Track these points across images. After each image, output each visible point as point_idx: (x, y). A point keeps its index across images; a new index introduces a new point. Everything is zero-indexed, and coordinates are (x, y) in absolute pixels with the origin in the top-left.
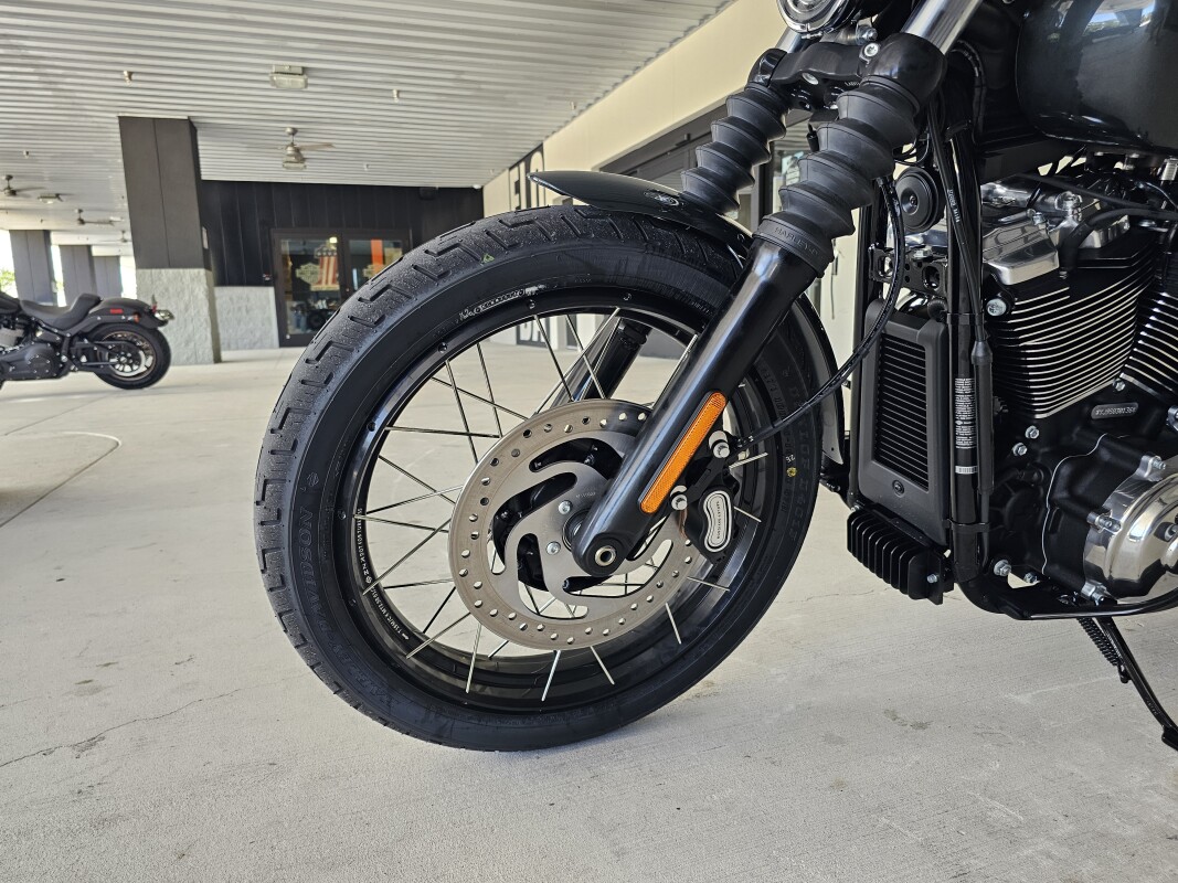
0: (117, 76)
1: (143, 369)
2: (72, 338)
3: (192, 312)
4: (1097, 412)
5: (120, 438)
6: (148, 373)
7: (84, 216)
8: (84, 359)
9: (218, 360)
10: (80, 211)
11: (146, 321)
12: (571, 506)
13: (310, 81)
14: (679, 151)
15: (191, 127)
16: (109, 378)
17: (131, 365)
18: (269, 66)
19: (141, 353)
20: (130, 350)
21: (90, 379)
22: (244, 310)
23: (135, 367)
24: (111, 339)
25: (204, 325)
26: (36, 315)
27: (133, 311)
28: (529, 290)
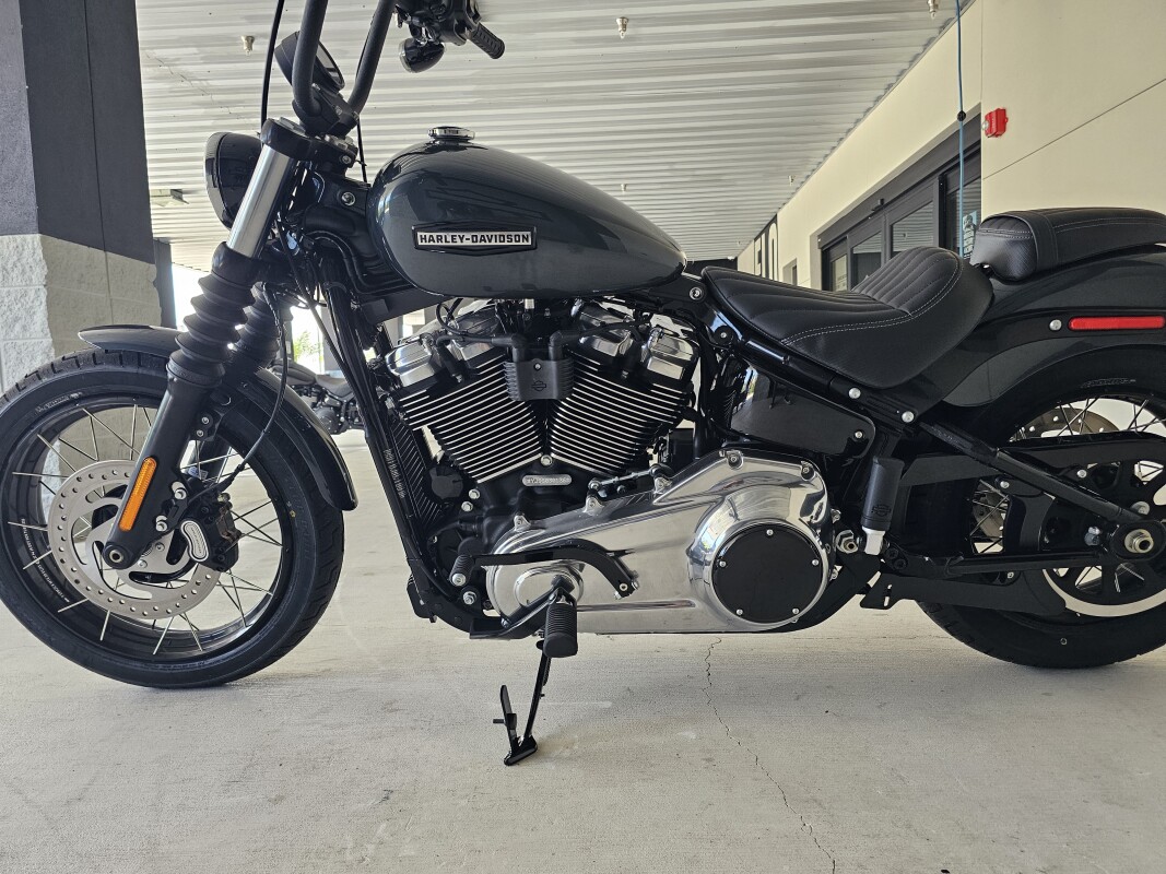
2: (348, 403)
4: (527, 481)
8: (356, 420)
14: (876, 217)
26: (325, 385)
28: (74, 395)
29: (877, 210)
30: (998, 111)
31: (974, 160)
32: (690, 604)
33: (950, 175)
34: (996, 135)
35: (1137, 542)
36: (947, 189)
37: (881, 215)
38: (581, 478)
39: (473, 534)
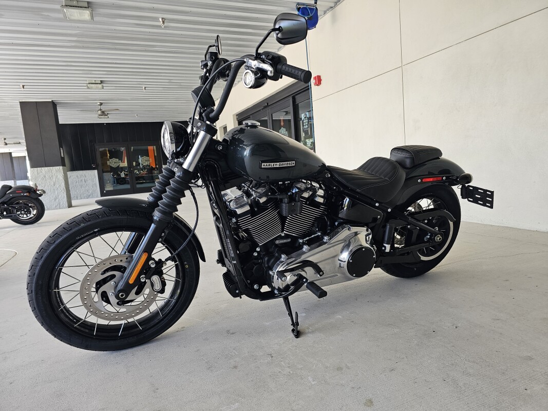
0: (18, 87)
1: (32, 215)
3: (57, 186)
4: (277, 242)
5: (17, 251)
6: (34, 217)
7: (6, 141)
8: (5, 213)
9: (70, 206)
10: (5, 139)
11: (33, 195)
12: (115, 282)
13: (104, 85)
15: (54, 105)
16: (17, 220)
17: (27, 215)
18: (86, 80)
19: (31, 209)
20: (26, 208)
21: (8, 222)
22: (83, 181)
23: (28, 215)
24: (18, 203)
25: (63, 191)
27: (27, 191)
28: (96, 230)
29: (265, 107)
30: (318, 76)
31: (307, 91)
32: (337, 275)
33: (296, 97)
34: (318, 85)
35: (438, 238)
36: (295, 103)
37: (267, 109)
38: (295, 239)
39: (259, 263)
